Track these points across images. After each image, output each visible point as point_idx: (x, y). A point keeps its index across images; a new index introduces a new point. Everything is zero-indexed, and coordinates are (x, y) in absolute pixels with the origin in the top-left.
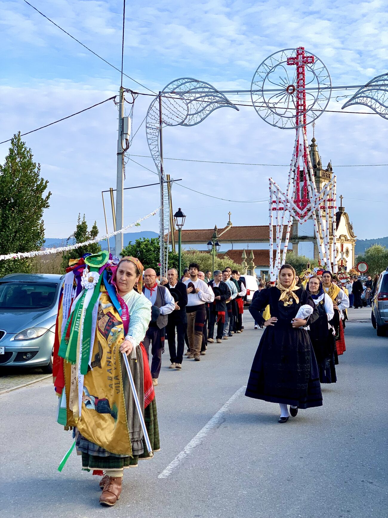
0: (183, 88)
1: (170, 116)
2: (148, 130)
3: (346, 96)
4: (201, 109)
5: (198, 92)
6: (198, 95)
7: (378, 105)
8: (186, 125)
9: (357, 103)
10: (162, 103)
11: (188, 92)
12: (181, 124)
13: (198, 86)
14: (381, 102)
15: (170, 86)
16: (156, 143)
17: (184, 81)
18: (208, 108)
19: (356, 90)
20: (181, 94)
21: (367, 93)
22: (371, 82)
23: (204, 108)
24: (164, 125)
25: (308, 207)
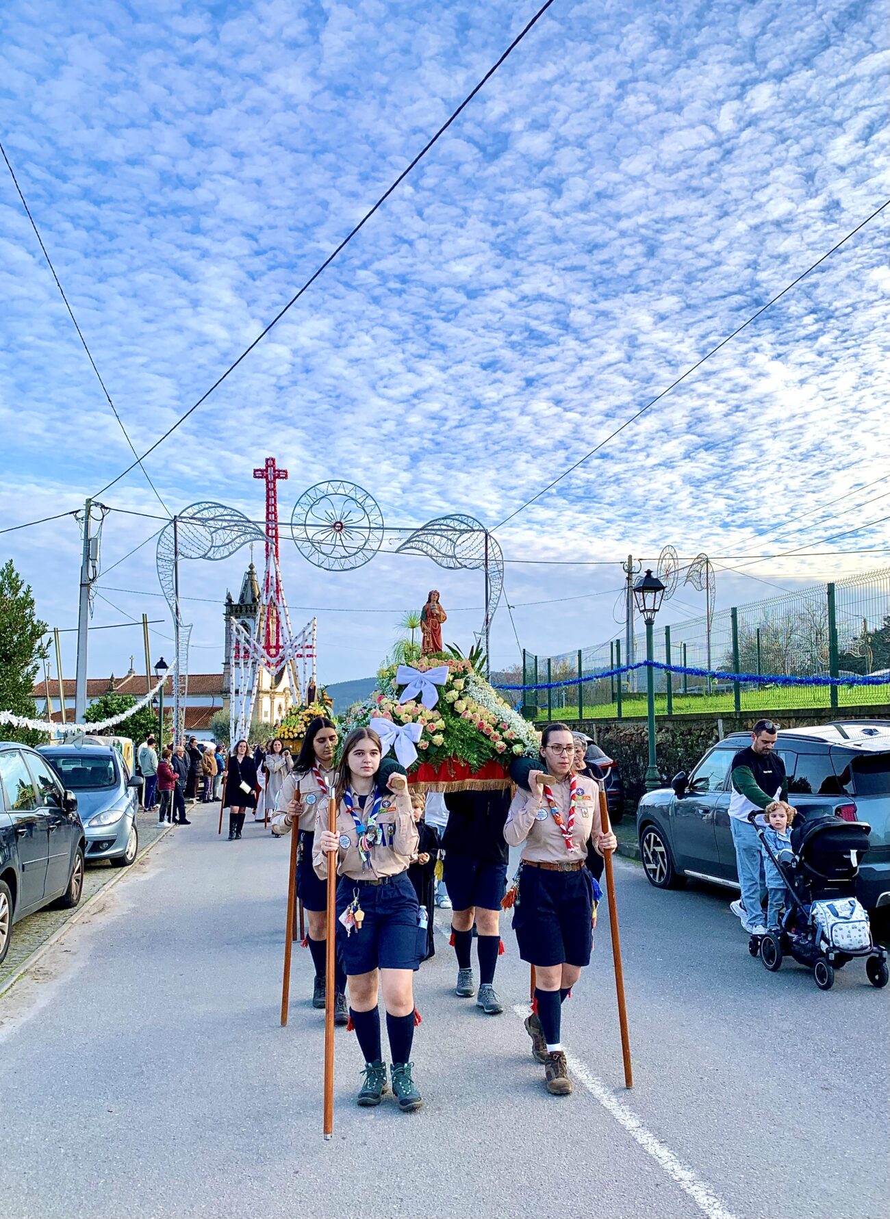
0: (206, 514)
1: (189, 546)
2: (160, 563)
3: (400, 539)
4: (228, 540)
5: (225, 520)
6: (225, 524)
7: (434, 551)
8: (210, 559)
9: (412, 548)
10: (178, 529)
11: (212, 519)
12: (204, 557)
13: (225, 513)
14: (437, 547)
15: (189, 510)
16: (170, 578)
17: (207, 506)
18: (237, 540)
19: (412, 532)
20: (204, 521)
21: (422, 538)
22: (427, 525)
23: (233, 540)
24: (180, 557)
25: (281, 655)
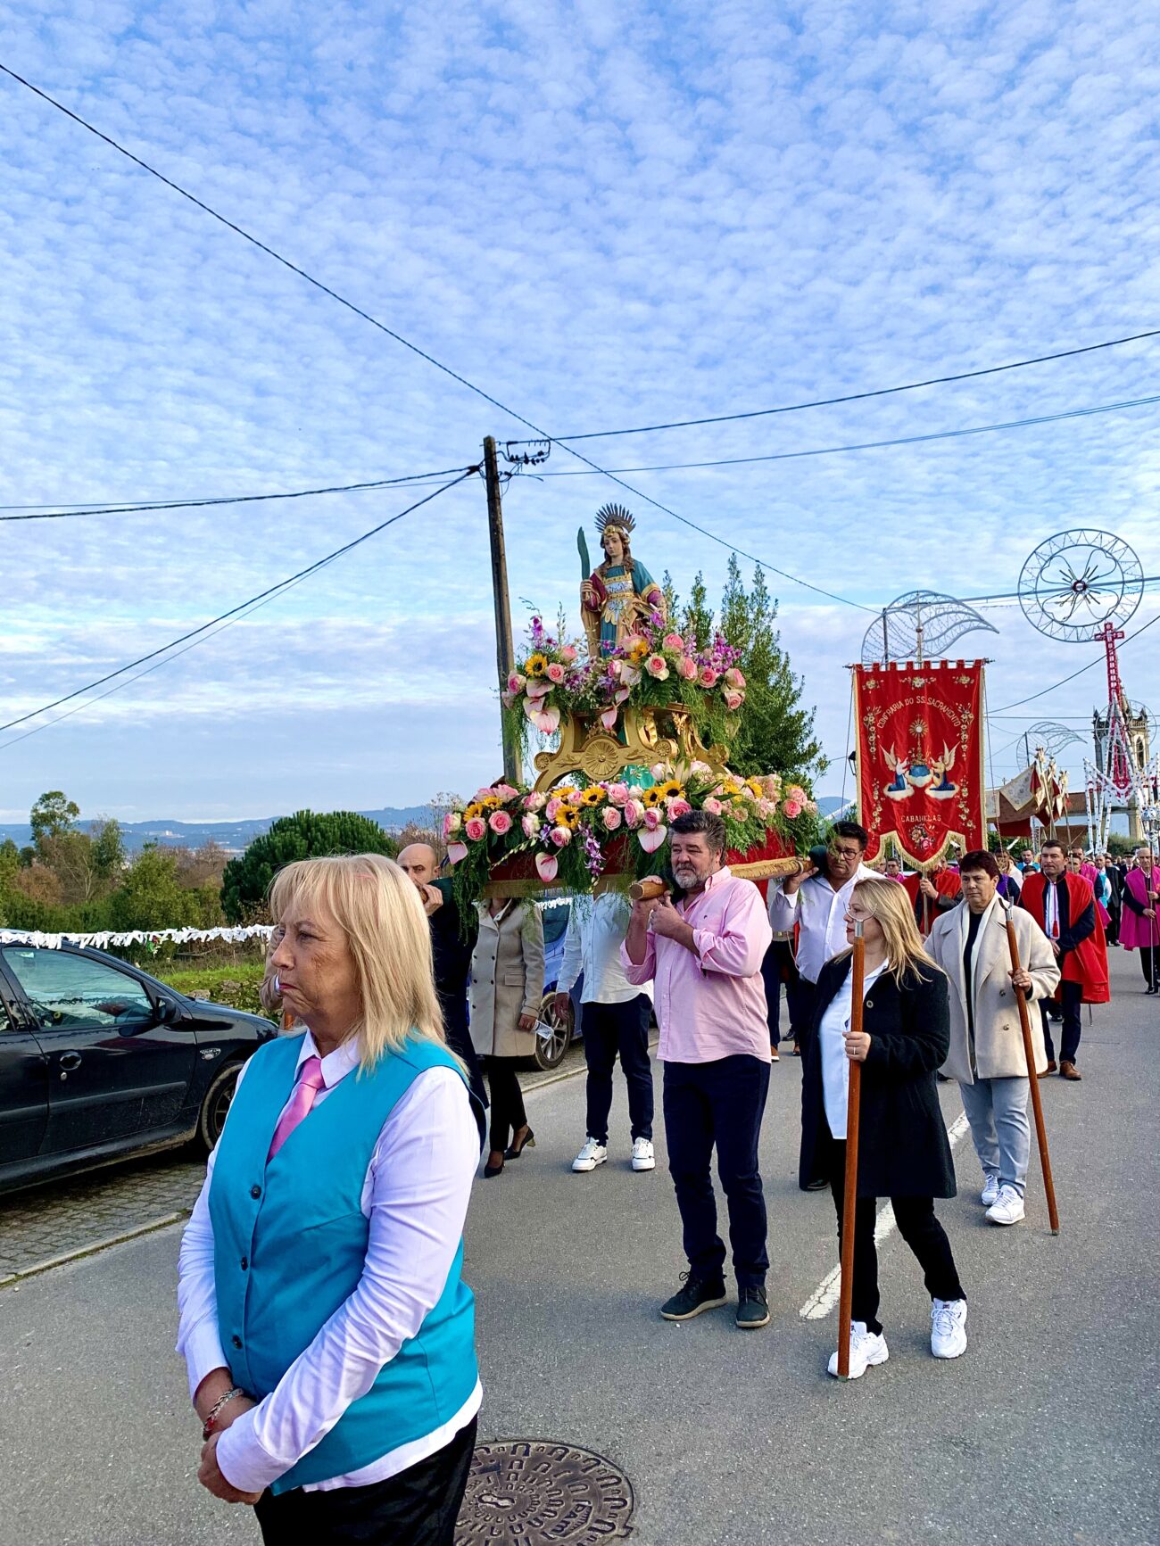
17: (1043, 724)
25: (1129, 786)
